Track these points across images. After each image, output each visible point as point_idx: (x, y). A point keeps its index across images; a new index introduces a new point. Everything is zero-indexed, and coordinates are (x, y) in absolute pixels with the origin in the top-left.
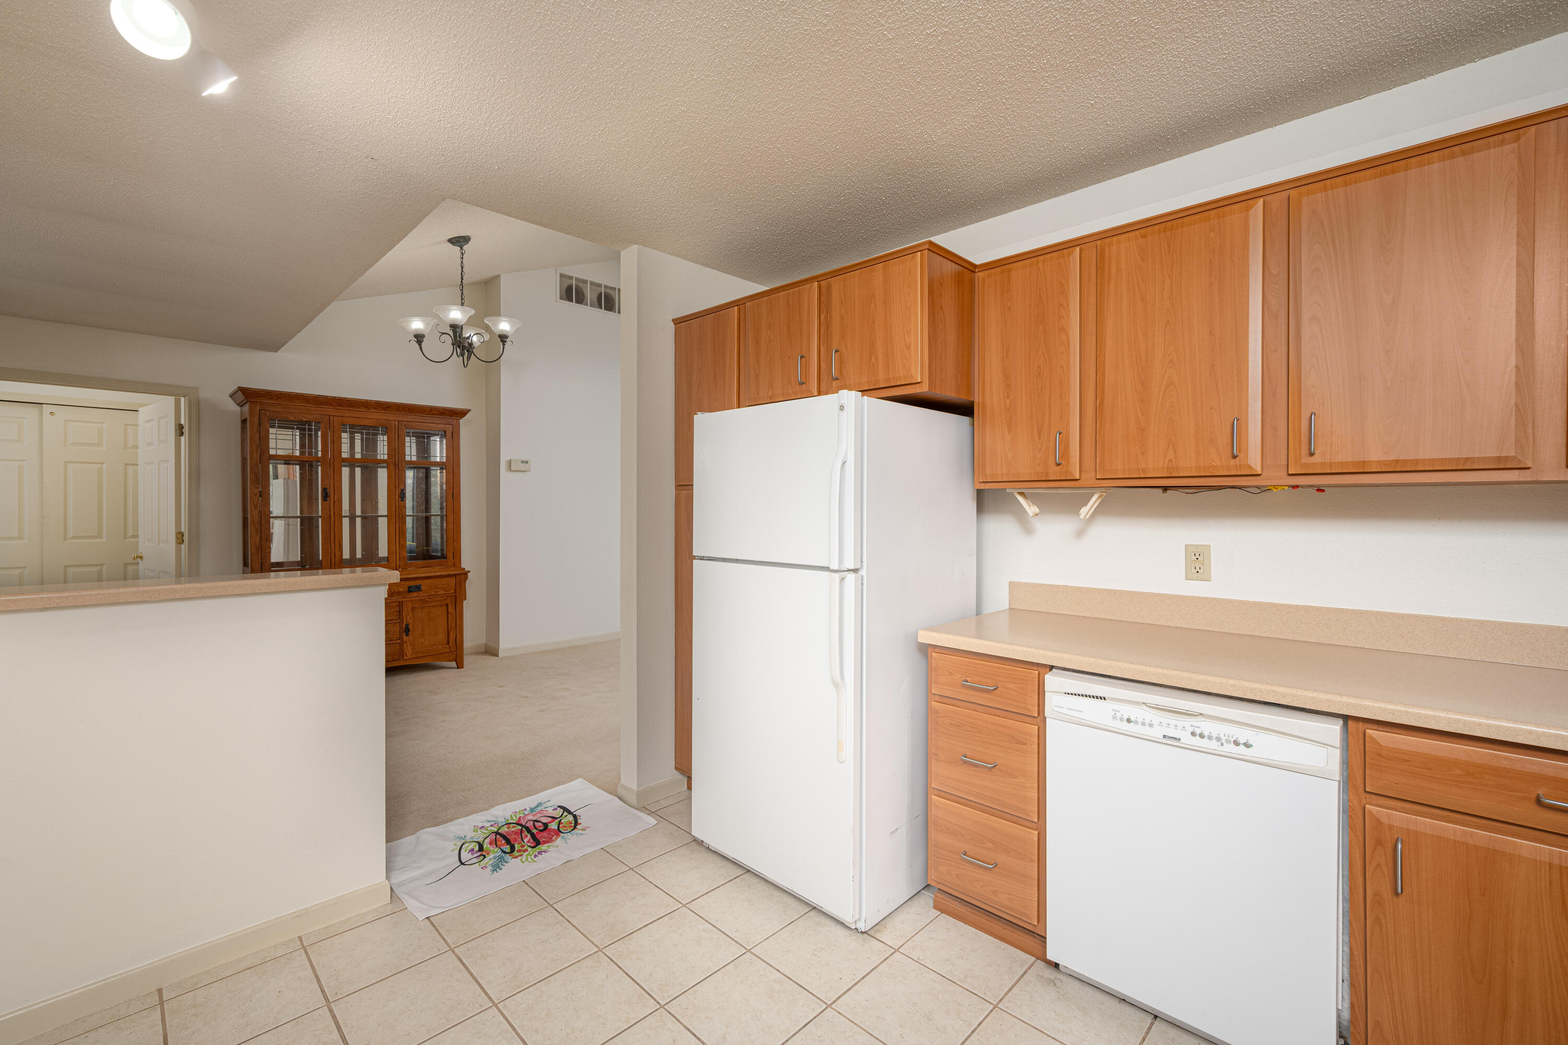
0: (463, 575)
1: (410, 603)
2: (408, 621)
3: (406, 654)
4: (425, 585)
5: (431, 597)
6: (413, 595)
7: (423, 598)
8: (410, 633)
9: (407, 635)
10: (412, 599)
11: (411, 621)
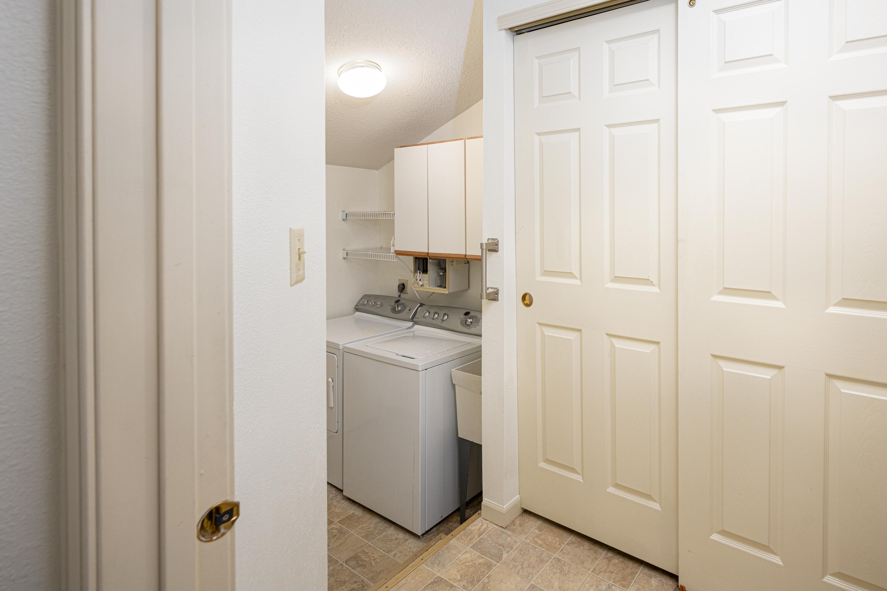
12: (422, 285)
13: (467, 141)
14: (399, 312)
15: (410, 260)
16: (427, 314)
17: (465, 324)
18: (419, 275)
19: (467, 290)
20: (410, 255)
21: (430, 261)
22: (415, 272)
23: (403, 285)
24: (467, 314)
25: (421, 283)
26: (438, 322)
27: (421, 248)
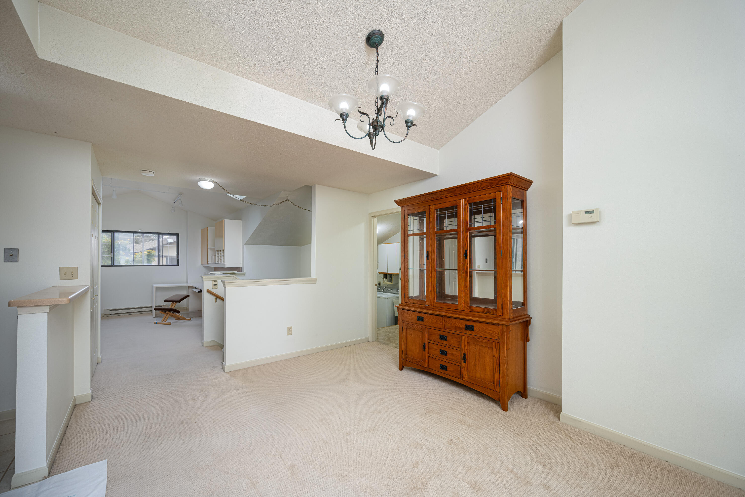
0: (505, 326)
1: (466, 338)
2: (465, 351)
3: (464, 377)
4: (477, 326)
5: (480, 338)
6: (469, 332)
7: (476, 337)
8: (467, 362)
9: (465, 362)
10: (469, 336)
11: (467, 353)
12: (386, 282)
13: (397, 244)
14: (379, 289)
15: (382, 275)
16: (387, 290)
17: (397, 291)
18: (385, 279)
19: (397, 284)
20: (382, 273)
21: (388, 275)
22: (384, 278)
23: (380, 283)
24: (397, 289)
25: (385, 281)
26: (390, 291)
27: (385, 271)
